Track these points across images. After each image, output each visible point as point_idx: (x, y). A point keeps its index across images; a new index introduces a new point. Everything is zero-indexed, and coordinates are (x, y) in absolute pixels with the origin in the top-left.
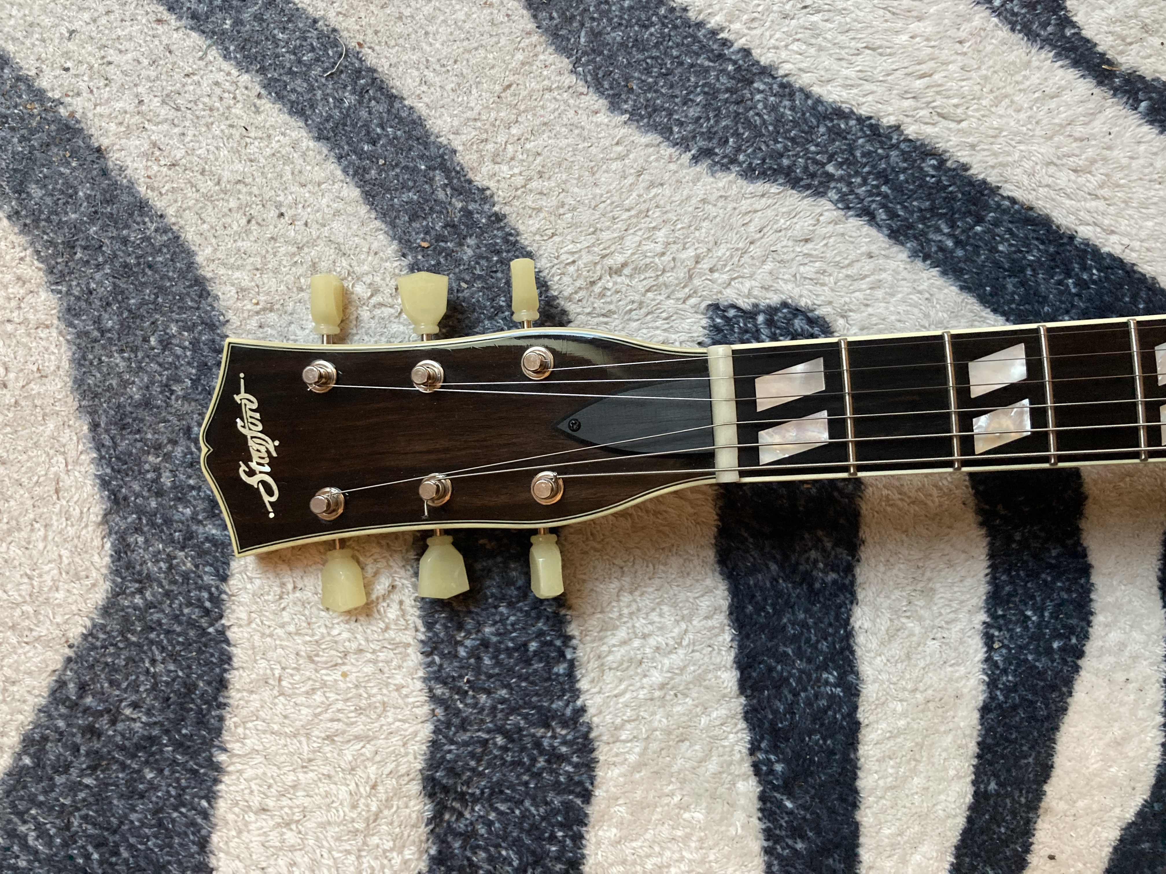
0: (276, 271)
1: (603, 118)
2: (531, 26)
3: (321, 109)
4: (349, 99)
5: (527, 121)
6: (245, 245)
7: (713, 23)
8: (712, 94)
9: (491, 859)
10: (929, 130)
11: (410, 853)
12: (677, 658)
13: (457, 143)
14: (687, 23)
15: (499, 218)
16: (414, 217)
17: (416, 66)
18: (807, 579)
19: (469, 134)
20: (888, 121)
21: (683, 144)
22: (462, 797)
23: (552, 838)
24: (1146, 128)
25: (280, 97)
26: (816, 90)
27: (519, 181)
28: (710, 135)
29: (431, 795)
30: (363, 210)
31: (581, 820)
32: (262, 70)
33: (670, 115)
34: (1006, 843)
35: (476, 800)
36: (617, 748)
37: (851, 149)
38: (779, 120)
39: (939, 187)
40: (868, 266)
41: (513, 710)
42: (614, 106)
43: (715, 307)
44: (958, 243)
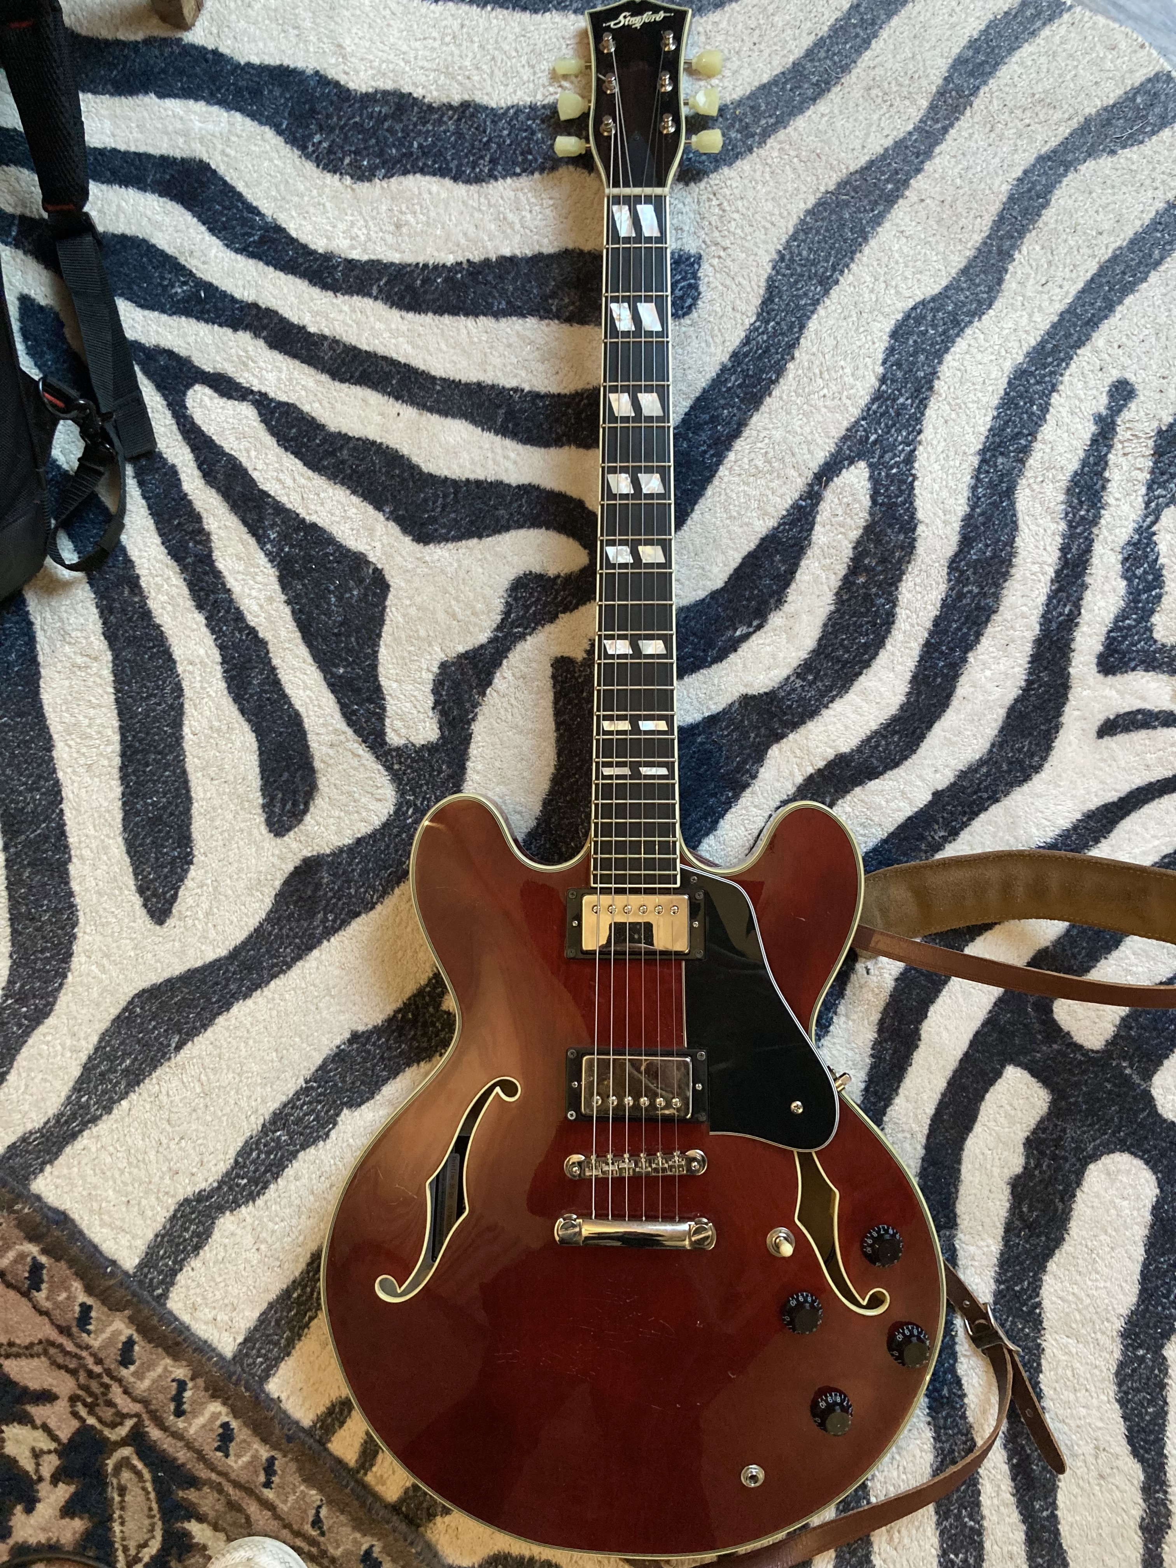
0: (726, 41)
1: (802, 206)
2: (852, 170)
3: (809, 65)
4: (814, 79)
5: (800, 167)
6: (740, 26)
7: (852, 265)
8: (814, 263)
9: (428, 131)
10: (791, 376)
11: (435, 93)
12: (518, 226)
13: (790, 129)
14: (853, 252)
15: (751, 150)
16: (752, 108)
17: (831, 112)
18: (554, 295)
19: (794, 135)
20: (797, 354)
21: (787, 246)
22: (459, 119)
23: (435, 162)
24: (790, 502)
25: (816, 45)
26: (815, 316)
27: (769, 161)
28: (792, 260)
29: (462, 104)
30: (757, 84)
31: (443, 176)
32: (830, 37)
33: (804, 241)
34: (409, 391)
35: (457, 126)
36: (476, 196)
37: (783, 334)
38: (799, 297)
39: (760, 380)
40: (719, 340)
41: (499, 146)
42: (808, 212)
43: (700, 257)
44: (729, 389)
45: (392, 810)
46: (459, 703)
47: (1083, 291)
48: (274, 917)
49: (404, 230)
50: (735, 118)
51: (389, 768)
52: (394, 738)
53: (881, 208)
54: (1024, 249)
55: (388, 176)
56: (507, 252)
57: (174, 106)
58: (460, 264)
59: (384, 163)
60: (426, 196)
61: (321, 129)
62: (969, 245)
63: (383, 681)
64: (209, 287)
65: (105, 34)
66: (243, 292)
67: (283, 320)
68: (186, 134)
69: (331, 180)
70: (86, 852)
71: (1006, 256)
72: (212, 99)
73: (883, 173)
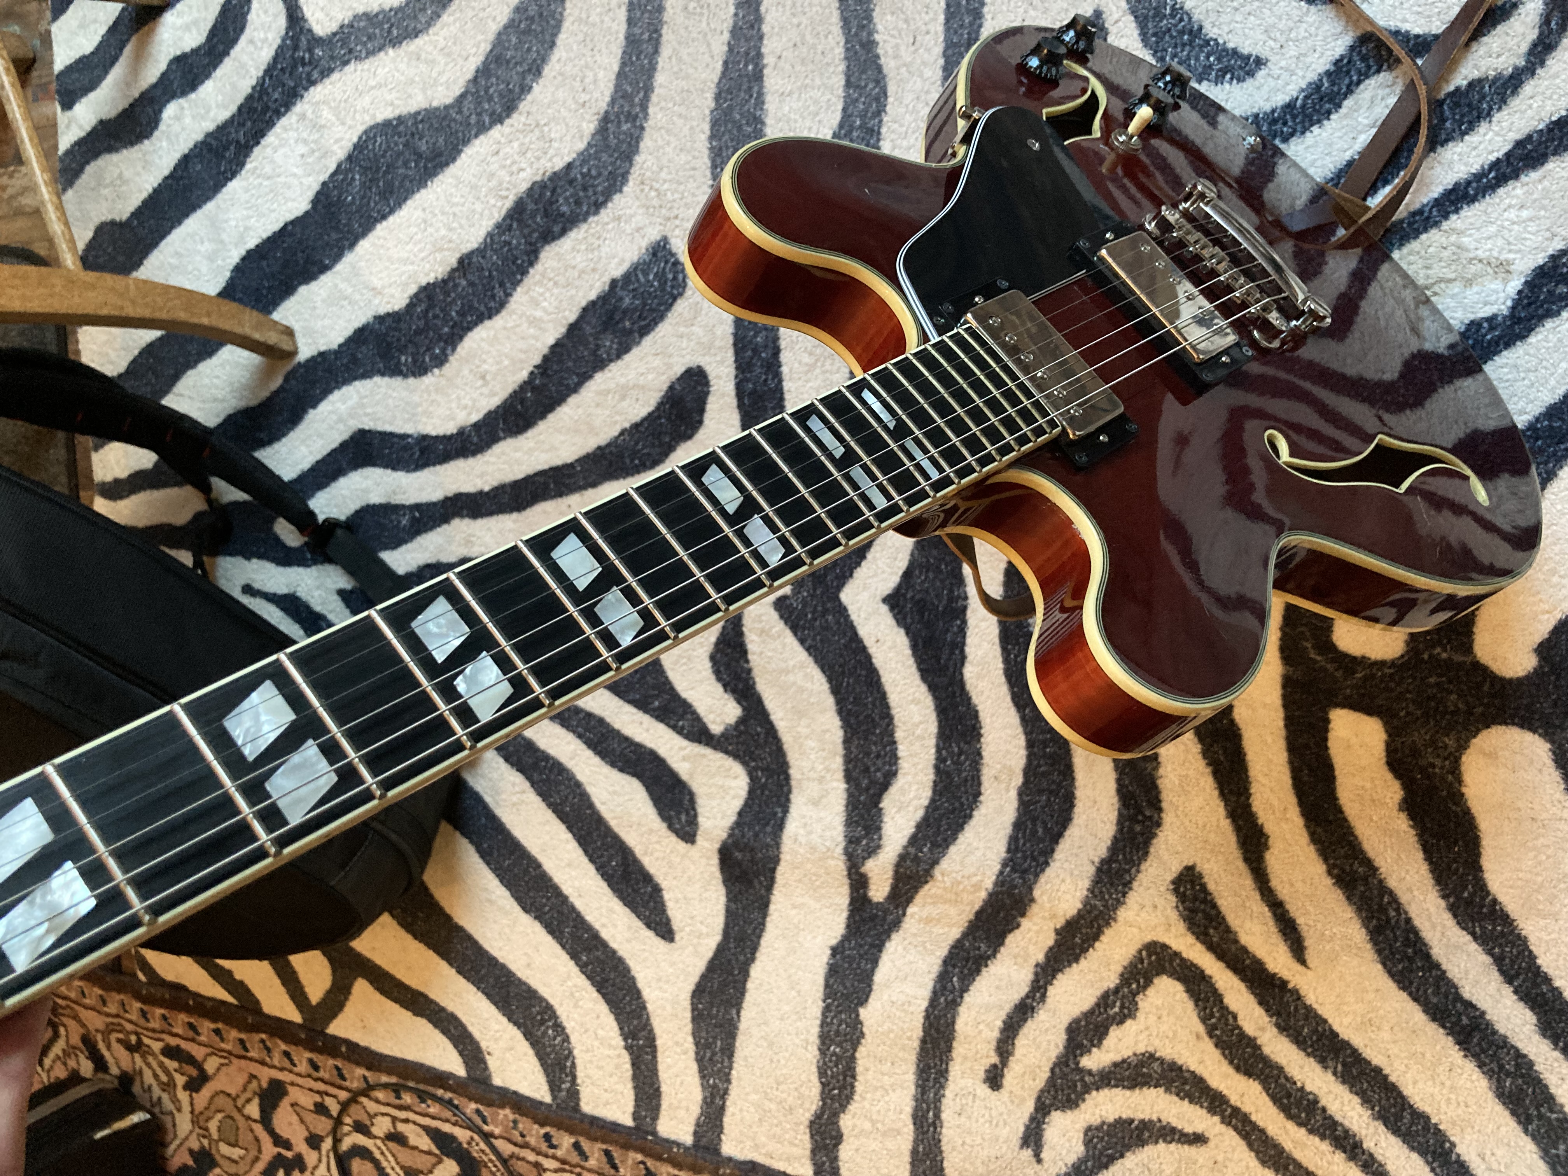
0: (574, 66)
1: (703, 137)
2: (716, 80)
3: (636, 30)
4: (646, 36)
6: (575, 47)
9: (454, 299)
16: (622, 97)
17: (673, 50)
19: (663, 91)
22: (465, 274)
23: (472, 316)
25: (629, 11)
27: (660, 125)
29: (459, 263)
34: (564, 485)
35: (467, 279)
41: (498, 271)
45: (747, 780)
46: (737, 677)
47: (947, 21)
48: (732, 897)
49: (488, 377)
50: (618, 115)
51: (726, 752)
52: (716, 729)
53: (756, 89)
54: (880, 27)
55: (454, 350)
56: (551, 341)
57: (324, 407)
58: (532, 373)
59: (446, 342)
60: (483, 344)
61: (402, 353)
62: (837, 61)
63: (684, 694)
64: (418, 507)
65: (265, 394)
66: (436, 496)
67: (467, 495)
68: (340, 420)
69: (428, 380)
70: (604, 920)
71: (869, 45)
72: (338, 386)
73: (739, 62)
